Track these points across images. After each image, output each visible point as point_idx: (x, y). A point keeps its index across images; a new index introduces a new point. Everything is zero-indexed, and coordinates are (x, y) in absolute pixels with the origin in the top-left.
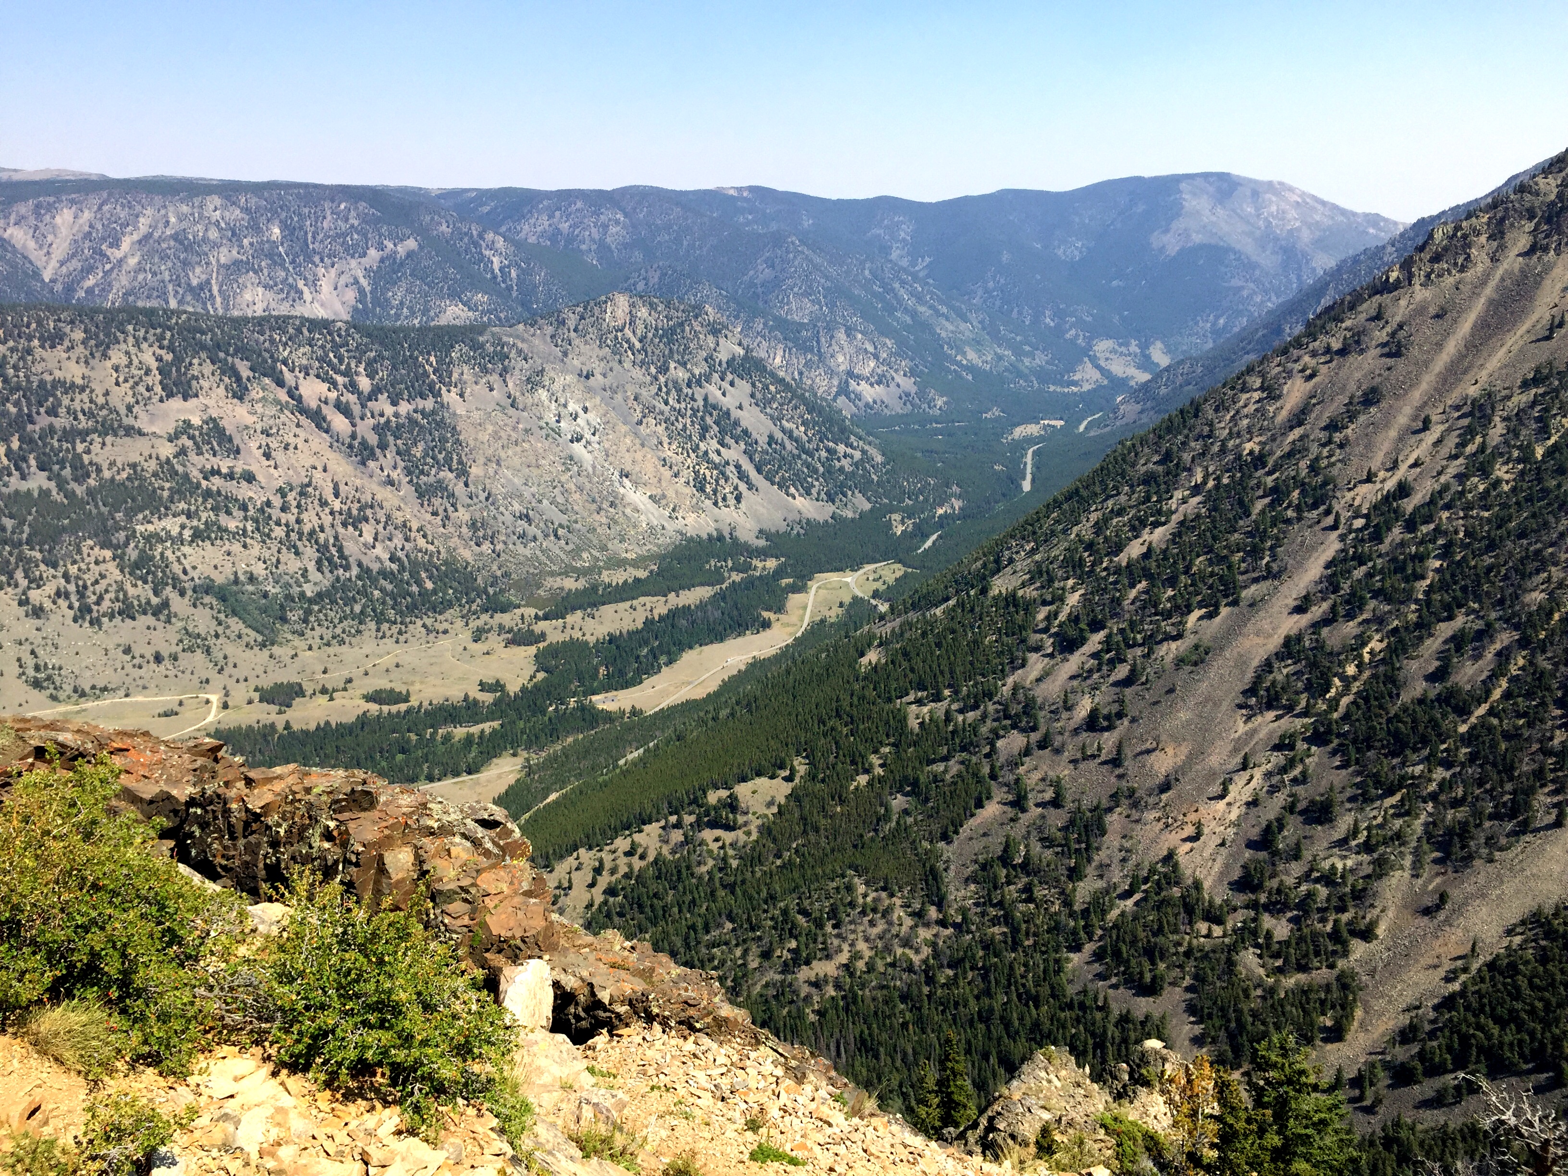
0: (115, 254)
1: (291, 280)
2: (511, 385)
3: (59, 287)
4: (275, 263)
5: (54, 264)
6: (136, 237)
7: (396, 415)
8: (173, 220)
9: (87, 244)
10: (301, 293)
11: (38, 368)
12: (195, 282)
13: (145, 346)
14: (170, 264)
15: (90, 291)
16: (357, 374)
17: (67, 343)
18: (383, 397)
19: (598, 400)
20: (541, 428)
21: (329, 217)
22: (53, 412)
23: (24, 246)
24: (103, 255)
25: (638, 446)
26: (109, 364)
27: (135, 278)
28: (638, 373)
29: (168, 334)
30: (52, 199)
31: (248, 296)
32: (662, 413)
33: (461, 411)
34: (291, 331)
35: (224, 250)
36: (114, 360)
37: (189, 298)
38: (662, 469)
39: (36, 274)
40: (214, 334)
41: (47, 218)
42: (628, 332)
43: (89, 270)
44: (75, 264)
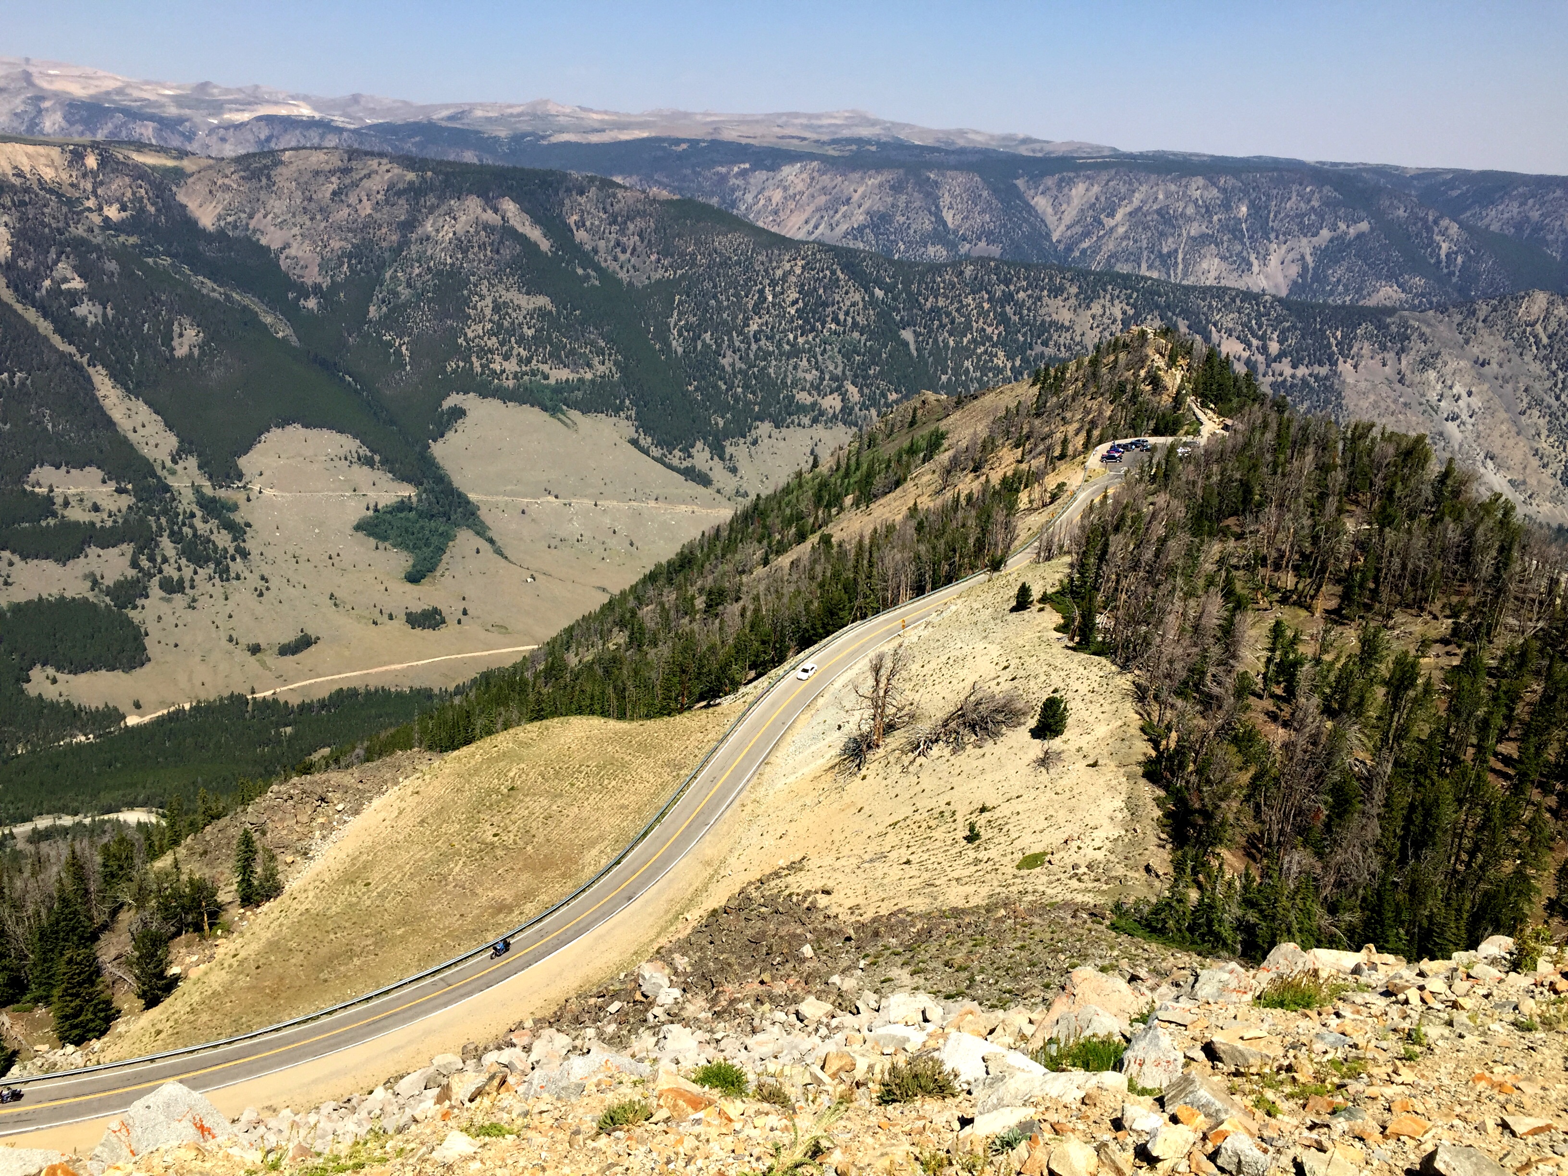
0: (1109, 222)
1: (1245, 254)
2: (1404, 362)
3: (1061, 247)
4: (1235, 237)
5: (1062, 228)
6: (1129, 209)
7: (1293, 376)
8: (1161, 197)
9: (1091, 212)
10: (1250, 265)
11: (1043, 311)
12: (1165, 250)
13: (1116, 302)
14: (1149, 234)
15: (1083, 252)
16: (1270, 339)
17: (1065, 295)
18: (1286, 361)
19: (1486, 386)
20: (1421, 404)
21: (1294, 199)
22: (1045, 344)
23: (1044, 212)
24: (1100, 223)
25: (1513, 433)
26: (1089, 313)
27: (1120, 244)
28: (1536, 368)
29: (1135, 295)
30: (1072, 175)
31: (1205, 265)
32: (1550, 407)
33: (1350, 380)
34: (1227, 299)
35: (1195, 224)
36: (1093, 311)
37: (1157, 263)
38: (1531, 458)
39: (1048, 236)
40: (1168, 297)
41: (1066, 190)
42: (1539, 328)
43: (1087, 234)
44: (1078, 229)
